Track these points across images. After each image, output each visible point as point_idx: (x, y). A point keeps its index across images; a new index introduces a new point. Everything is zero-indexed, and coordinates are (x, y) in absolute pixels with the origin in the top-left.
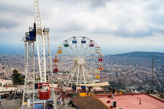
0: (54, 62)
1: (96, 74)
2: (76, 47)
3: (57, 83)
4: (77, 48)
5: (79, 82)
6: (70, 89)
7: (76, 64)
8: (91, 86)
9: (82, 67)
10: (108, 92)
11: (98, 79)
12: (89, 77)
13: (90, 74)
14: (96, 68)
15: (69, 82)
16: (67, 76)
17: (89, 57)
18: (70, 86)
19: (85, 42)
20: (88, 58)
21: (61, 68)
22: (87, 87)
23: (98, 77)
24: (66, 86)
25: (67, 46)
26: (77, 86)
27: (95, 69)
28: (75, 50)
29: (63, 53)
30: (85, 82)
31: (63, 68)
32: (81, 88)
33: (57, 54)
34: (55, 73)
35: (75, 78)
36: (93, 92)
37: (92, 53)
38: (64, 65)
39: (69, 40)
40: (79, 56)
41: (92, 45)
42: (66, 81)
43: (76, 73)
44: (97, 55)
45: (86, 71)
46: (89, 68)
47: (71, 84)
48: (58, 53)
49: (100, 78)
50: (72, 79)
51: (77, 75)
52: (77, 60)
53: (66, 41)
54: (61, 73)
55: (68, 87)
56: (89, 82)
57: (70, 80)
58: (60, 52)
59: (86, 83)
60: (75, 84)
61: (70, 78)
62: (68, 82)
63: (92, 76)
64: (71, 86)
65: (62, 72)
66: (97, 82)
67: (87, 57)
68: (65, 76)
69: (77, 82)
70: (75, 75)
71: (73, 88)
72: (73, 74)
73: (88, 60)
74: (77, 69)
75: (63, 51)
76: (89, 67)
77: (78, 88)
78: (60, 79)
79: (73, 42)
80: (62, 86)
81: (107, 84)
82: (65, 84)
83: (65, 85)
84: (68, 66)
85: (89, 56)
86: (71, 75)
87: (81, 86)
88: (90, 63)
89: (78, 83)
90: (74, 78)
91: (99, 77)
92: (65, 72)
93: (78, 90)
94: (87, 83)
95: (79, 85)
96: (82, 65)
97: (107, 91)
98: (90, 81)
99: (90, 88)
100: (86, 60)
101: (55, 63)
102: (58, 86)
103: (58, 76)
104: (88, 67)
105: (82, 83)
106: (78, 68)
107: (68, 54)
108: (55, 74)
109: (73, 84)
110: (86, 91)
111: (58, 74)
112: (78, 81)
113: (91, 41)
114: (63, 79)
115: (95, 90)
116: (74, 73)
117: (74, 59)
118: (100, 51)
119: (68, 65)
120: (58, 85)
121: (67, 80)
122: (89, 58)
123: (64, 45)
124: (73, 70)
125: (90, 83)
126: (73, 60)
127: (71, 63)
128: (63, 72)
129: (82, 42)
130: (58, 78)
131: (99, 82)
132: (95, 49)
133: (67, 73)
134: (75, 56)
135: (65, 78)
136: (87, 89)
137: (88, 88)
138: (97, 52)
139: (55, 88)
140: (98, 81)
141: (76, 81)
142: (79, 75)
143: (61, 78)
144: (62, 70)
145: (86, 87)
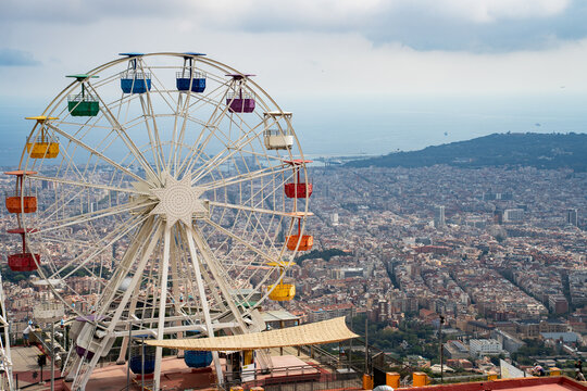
0: (11, 210)
1: (274, 277)
2: (148, 114)
3: (36, 344)
4: (150, 121)
5: (171, 330)
6: (118, 371)
7: (150, 218)
8: (245, 351)
9: (184, 238)
10: (347, 377)
11: (283, 304)
12: (234, 293)
13: (233, 274)
14: (272, 241)
15: (110, 332)
16: (97, 296)
17: (228, 174)
18: (113, 356)
19: (199, 86)
20: (220, 184)
21: (55, 248)
22: (221, 356)
23: (283, 294)
24: (91, 355)
25: (86, 109)
26: (159, 352)
27: (268, 243)
28: (138, 132)
29: (68, 154)
30: (210, 326)
31: (70, 246)
32: (181, 365)
33: (28, 164)
34: (16, 282)
35: (145, 307)
36: (256, 383)
37: (248, 152)
38: (76, 228)
39: (103, 75)
40: (166, 172)
41: (241, 105)
42: (88, 329)
43: (150, 276)
44: (277, 161)
45: (213, 259)
46: (230, 241)
47: (119, 341)
48: (34, 155)
49: (296, 297)
50: (125, 314)
51: (159, 284)
52: (157, 193)
53: (80, 79)
54: (53, 282)
55: (102, 360)
56: (230, 325)
57: (116, 320)
58: (42, 147)
59: (211, 334)
60: (150, 342)
61: (113, 306)
62: (100, 334)
63: (252, 291)
64: (122, 357)
65: (62, 274)
66: (279, 324)
67: (218, 175)
68: (84, 293)
69: (162, 330)
70: (143, 285)
71: (135, 366)
72: (130, 285)
73: (220, 191)
74: (159, 250)
75: (63, 143)
76: (229, 232)
77: (162, 365)
78: (48, 314)
79: (127, 86)
80: (64, 357)
81: (335, 330)
82: (81, 343)
83: (81, 351)
84: (102, 235)
85: (225, 169)
86: (121, 291)
87: (181, 353)
88: (235, 211)
89: (167, 336)
90: (140, 304)
91: (292, 292)
92: (83, 272)
93: (165, 377)
94: (219, 333)
95: (171, 343)
96: (189, 224)
97: (341, 371)
98: (239, 321)
99: (237, 359)
100: (209, 194)
101: (13, 219)
102: (42, 361)
103: (37, 298)
104: (221, 238)
105: (189, 334)
106: (161, 241)
107: (96, 161)
108: (17, 289)
109: (133, 340)
110: (214, 378)
111: (37, 289)
112: (166, 324)
113: (237, 78)
114: (69, 313)
115: (267, 372)
116: (139, 274)
117: (137, 189)
118: (290, 140)
119: (100, 229)
120: (35, 351)
121: (98, 318)
122: (228, 182)
123: (71, 104)
124: (131, 256)
125: (238, 331)
126: (127, 198)
127: (121, 217)
128: (69, 269)
129: (183, 85)
130: (40, 313)
131: (289, 323)
132: (262, 128)
133: (94, 278)
134: (141, 172)
135: (82, 306)
136: (220, 367)
137: (223, 361)
138: (275, 141)
139: (17, 376)
140: (284, 315)
141: (152, 320)
142: (170, 284)
143: (59, 311)
144: (64, 261)
145: (215, 354)
